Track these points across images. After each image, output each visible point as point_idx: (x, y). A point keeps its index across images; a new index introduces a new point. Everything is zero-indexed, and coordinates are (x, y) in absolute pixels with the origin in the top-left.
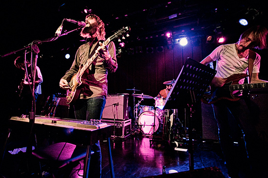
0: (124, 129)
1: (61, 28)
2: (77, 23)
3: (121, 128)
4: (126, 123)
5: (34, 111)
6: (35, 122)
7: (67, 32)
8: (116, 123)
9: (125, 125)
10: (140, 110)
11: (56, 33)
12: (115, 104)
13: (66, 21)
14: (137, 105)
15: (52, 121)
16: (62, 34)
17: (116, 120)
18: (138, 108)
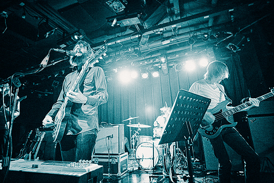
0: (119, 164)
1: (47, 58)
2: (65, 53)
3: (117, 163)
4: (122, 157)
5: (9, 155)
6: (10, 169)
7: (54, 62)
8: (110, 158)
9: (121, 160)
10: (137, 141)
11: (41, 64)
12: (108, 137)
13: (53, 51)
14: (133, 136)
15: (33, 165)
16: (47, 64)
17: (110, 154)
18: (135, 139)
